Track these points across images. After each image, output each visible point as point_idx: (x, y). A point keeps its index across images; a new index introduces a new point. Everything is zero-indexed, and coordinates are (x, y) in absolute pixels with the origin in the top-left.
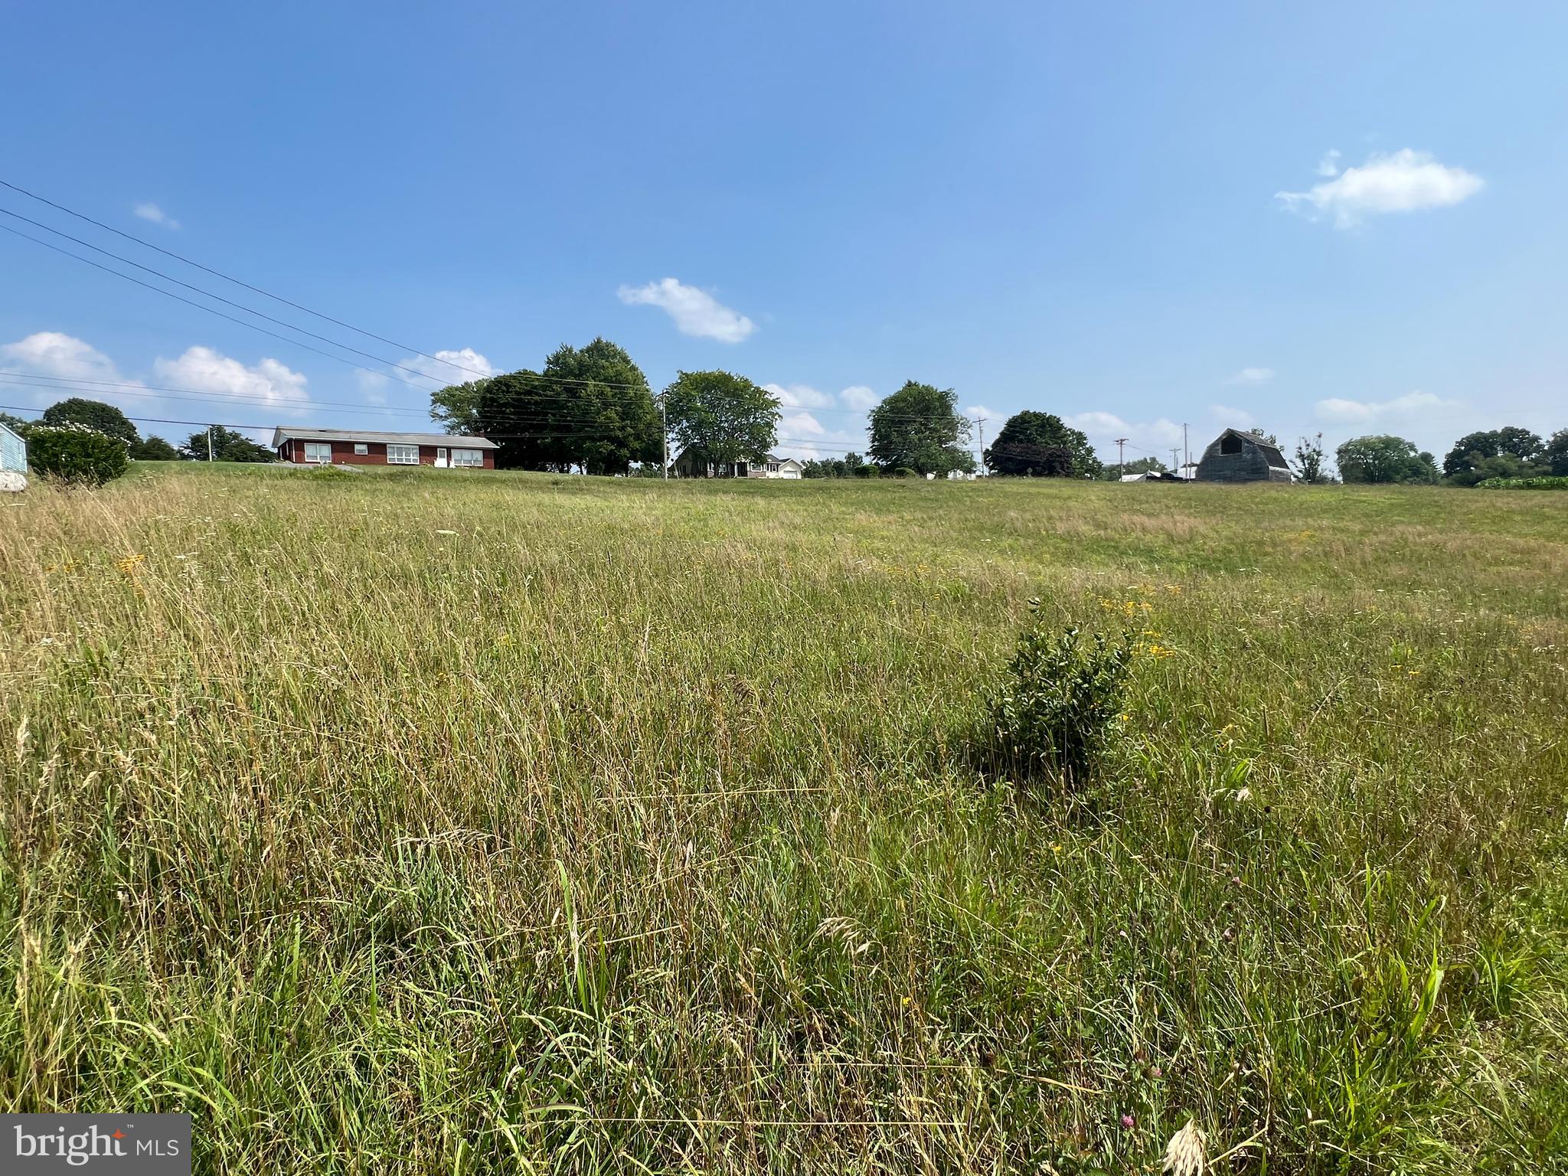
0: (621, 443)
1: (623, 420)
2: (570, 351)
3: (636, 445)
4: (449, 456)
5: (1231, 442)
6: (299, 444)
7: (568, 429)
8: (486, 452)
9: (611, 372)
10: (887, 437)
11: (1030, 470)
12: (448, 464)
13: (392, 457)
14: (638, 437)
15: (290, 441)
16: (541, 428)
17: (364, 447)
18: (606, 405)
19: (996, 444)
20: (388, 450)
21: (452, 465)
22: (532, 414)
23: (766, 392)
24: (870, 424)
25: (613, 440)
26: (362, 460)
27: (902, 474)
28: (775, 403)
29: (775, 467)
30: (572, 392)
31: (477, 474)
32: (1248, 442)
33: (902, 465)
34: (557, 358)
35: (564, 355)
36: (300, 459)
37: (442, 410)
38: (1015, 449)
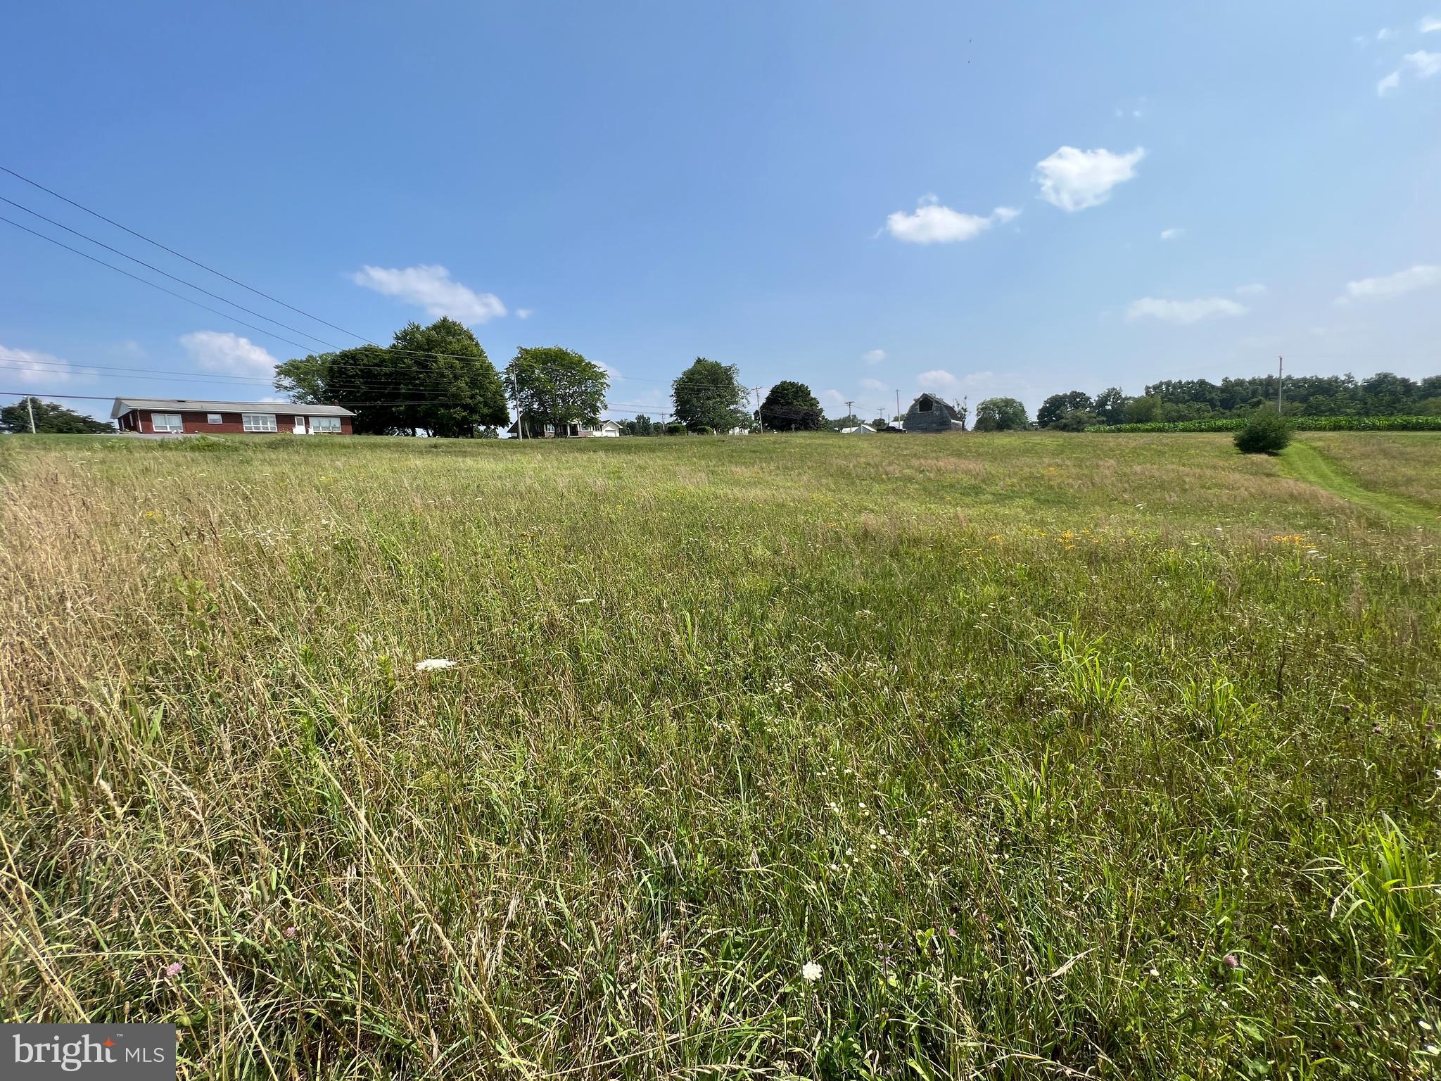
0: (472, 410)
1: (472, 389)
2: (418, 328)
3: (486, 411)
4: (307, 424)
5: (926, 403)
6: (146, 415)
7: (420, 397)
8: (344, 420)
9: (457, 347)
10: (688, 401)
11: (793, 426)
12: (307, 431)
13: (248, 425)
14: (486, 404)
15: (134, 412)
16: (395, 396)
17: (218, 417)
18: (456, 378)
19: (763, 407)
20: (244, 419)
21: (311, 431)
22: (383, 383)
23: (595, 366)
24: (673, 392)
25: (466, 407)
26: (216, 429)
27: (702, 431)
28: (602, 375)
29: (600, 428)
30: (423, 365)
31: (339, 439)
32: (937, 402)
33: (702, 423)
34: (406, 333)
35: (412, 332)
36: (148, 430)
37: (287, 382)
38: (778, 409)
